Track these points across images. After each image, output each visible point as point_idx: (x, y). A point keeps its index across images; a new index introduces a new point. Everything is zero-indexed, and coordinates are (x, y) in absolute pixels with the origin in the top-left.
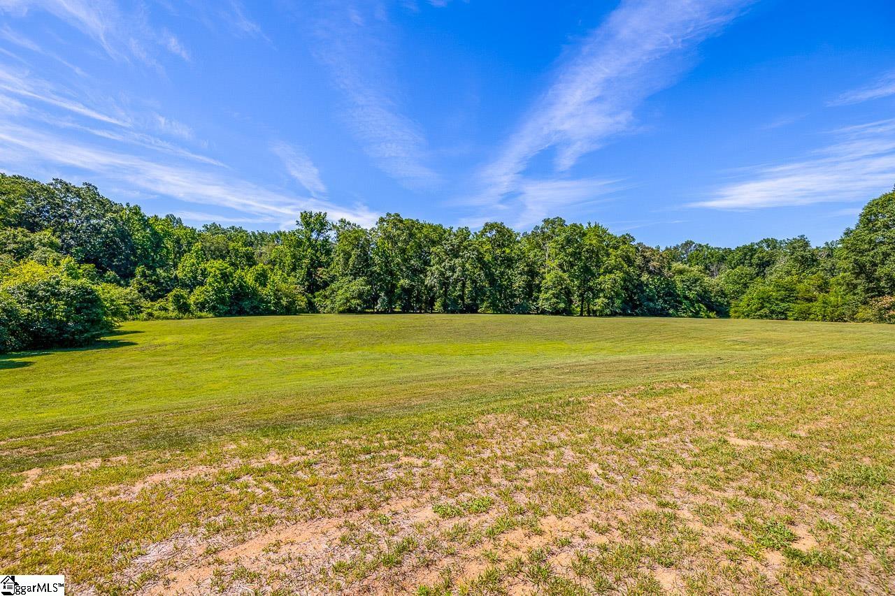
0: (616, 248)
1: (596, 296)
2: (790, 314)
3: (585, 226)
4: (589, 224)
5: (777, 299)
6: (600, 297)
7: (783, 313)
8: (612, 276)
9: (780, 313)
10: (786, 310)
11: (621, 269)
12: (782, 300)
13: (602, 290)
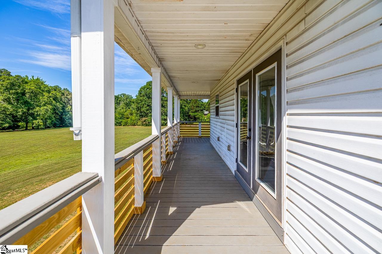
0: (49, 92)
1: (35, 118)
2: (122, 123)
3: (30, 77)
4: (33, 77)
5: (118, 118)
6: (37, 119)
7: (120, 123)
8: (45, 107)
9: (119, 123)
10: (121, 122)
11: (51, 104)
12: (120, 119)
13: (39, 115)
